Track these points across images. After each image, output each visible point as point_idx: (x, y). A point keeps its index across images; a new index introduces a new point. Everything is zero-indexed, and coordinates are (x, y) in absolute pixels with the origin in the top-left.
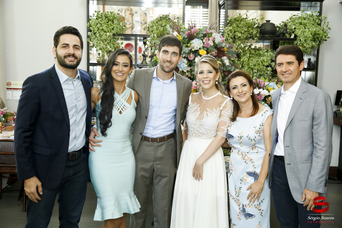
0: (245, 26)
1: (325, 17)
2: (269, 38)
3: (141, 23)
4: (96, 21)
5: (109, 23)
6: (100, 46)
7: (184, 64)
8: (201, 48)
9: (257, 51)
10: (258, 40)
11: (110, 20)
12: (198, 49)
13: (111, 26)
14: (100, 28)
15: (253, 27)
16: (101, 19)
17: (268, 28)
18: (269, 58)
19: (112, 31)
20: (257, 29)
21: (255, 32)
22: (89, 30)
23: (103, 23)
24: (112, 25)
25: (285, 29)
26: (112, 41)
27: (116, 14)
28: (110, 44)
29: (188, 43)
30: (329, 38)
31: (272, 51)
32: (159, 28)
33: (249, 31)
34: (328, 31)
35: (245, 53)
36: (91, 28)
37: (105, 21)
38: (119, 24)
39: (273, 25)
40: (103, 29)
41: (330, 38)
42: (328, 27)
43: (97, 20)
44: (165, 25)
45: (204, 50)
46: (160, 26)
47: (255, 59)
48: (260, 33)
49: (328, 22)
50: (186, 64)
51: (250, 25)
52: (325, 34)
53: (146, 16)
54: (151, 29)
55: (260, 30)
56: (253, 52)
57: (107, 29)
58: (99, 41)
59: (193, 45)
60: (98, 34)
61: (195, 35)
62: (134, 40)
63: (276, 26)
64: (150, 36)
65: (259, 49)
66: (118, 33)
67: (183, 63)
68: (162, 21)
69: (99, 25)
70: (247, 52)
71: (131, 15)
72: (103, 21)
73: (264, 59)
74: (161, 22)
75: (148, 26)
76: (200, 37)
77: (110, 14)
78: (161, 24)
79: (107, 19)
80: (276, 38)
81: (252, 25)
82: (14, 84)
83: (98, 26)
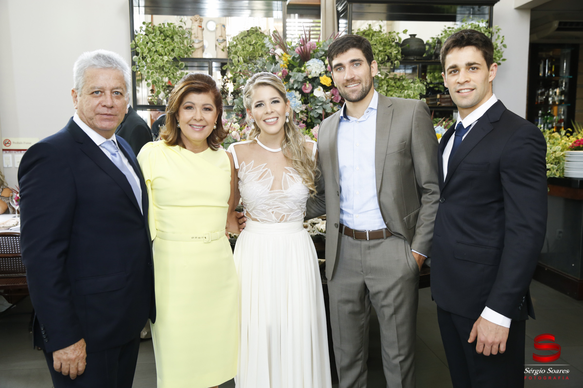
0: (378, 43)
1: (498, 28)
2: (415, 60)
3: (217, 40)
4: (145, 38)
5: (167, 41)
6: (152, 78)
7: (296, 99)
8: (322, 73)
9: (398, 82)
10: (400, 64)
11: (168, 36)
12: (318, 75)
13: (169, 45)
14: (151, 49)
15: (391, 45)
16: (154, 34)
17: (414, 47)
18: (417, 93)
19: (172, 53)
20: (397, 47)
21: (394, 52)
22: (135, 53)
23: (156, 41)
24: (171, 45)
25: (438, 47)
26: (173, 70)
27: (177, 27)
28: (170, 75)
29: (300, 66)
30: (504, 60)
31: (421, 81)
32: (246, 47)
33: (385, 50)
34: (502, 50)
35: (380, 85)
36: (139, 50)
37: (160, 38)
38: (182, 43)
39: (421, 41)
40: (156, 51)
41: (506, 61)
42: (503, 43)
43: (147, 37)
44: (255, 43)
45: (327, 76)
46: (247, 44)
47: (396, 94)
48: (402, 53)
49: (503, 37)
50: (299, 99)
51: (386, 41)
52: (499, 54)
53: (225, 30)
54: (233, 49)
55: (402, 49)
56: (392, 83)
57: (163, 51)
58: (151, 70)
59: (309, 69)
60: (150, 59)
61: (312, 52)
62: (208, 68)
63: (425, 43)
64: (233, 60)
65: (401, 78)
66: (181, 57)
67: (294, 99)
68: (250, 36)
69: (150, 44)
70: (383, 82)
71: (200, 28)
72: (156, 38)
73: (409, 93)
74: (249, 39)
75: (228, 45)
76: (319, 56)
77: (168, 27)
78: (250, 41)
79: (162, 34)
80: (427, 61)
81: (390, 42)
82: (15, 143)
83: (150, 46)
